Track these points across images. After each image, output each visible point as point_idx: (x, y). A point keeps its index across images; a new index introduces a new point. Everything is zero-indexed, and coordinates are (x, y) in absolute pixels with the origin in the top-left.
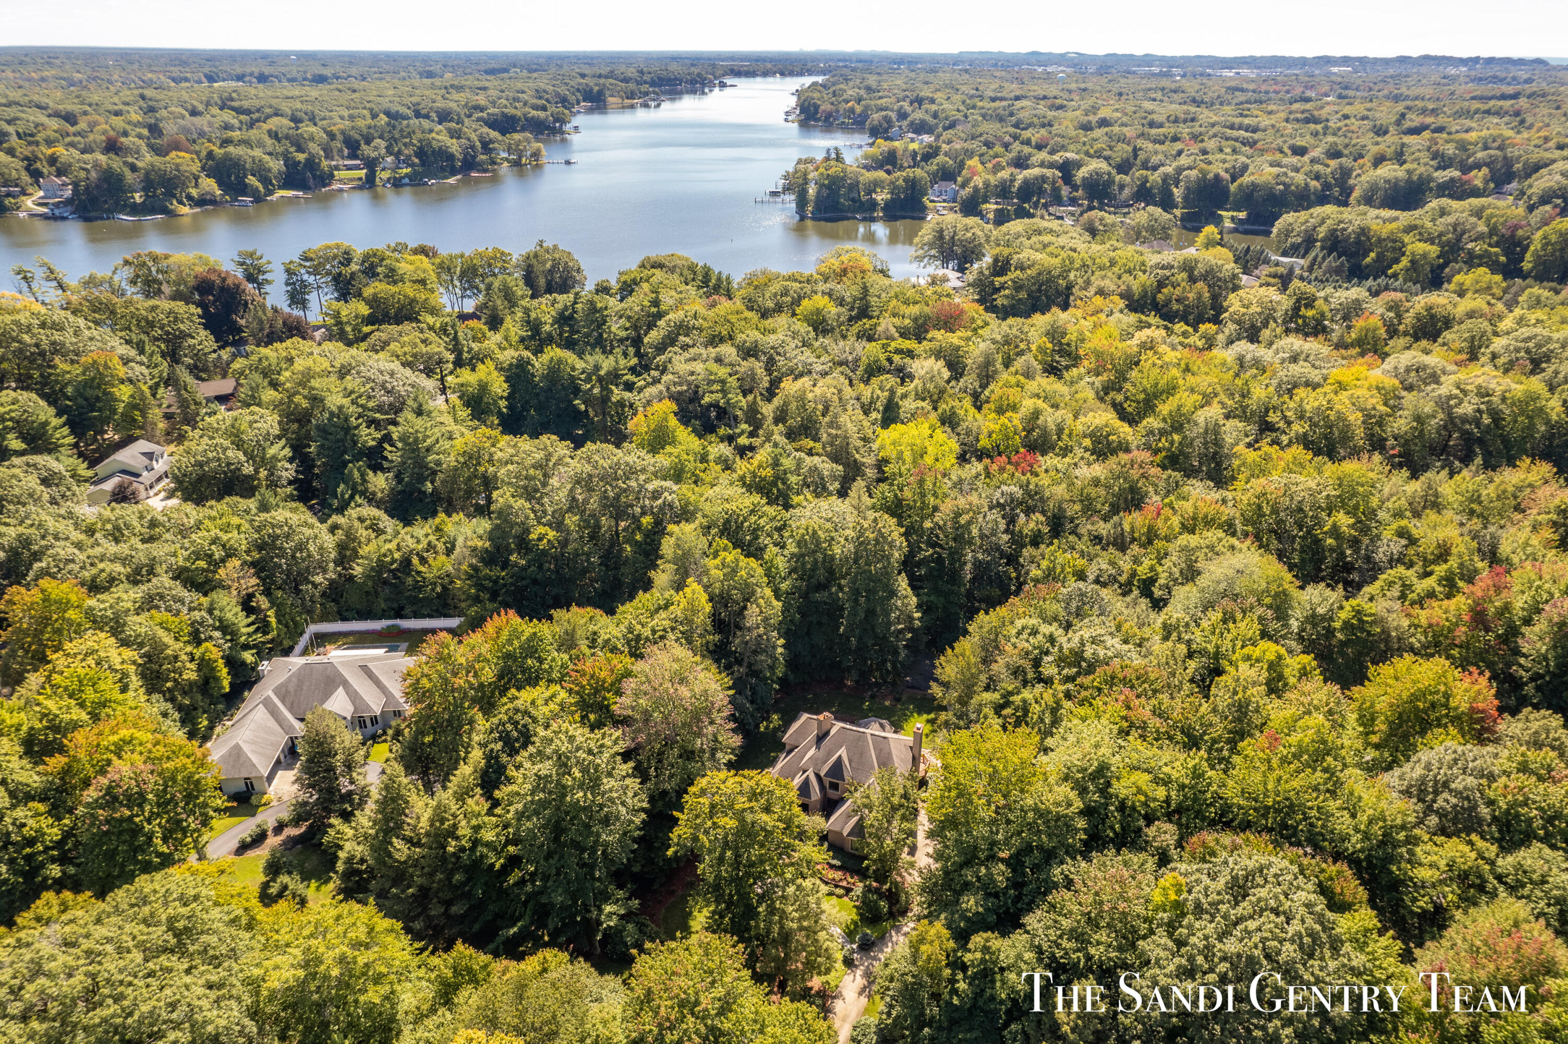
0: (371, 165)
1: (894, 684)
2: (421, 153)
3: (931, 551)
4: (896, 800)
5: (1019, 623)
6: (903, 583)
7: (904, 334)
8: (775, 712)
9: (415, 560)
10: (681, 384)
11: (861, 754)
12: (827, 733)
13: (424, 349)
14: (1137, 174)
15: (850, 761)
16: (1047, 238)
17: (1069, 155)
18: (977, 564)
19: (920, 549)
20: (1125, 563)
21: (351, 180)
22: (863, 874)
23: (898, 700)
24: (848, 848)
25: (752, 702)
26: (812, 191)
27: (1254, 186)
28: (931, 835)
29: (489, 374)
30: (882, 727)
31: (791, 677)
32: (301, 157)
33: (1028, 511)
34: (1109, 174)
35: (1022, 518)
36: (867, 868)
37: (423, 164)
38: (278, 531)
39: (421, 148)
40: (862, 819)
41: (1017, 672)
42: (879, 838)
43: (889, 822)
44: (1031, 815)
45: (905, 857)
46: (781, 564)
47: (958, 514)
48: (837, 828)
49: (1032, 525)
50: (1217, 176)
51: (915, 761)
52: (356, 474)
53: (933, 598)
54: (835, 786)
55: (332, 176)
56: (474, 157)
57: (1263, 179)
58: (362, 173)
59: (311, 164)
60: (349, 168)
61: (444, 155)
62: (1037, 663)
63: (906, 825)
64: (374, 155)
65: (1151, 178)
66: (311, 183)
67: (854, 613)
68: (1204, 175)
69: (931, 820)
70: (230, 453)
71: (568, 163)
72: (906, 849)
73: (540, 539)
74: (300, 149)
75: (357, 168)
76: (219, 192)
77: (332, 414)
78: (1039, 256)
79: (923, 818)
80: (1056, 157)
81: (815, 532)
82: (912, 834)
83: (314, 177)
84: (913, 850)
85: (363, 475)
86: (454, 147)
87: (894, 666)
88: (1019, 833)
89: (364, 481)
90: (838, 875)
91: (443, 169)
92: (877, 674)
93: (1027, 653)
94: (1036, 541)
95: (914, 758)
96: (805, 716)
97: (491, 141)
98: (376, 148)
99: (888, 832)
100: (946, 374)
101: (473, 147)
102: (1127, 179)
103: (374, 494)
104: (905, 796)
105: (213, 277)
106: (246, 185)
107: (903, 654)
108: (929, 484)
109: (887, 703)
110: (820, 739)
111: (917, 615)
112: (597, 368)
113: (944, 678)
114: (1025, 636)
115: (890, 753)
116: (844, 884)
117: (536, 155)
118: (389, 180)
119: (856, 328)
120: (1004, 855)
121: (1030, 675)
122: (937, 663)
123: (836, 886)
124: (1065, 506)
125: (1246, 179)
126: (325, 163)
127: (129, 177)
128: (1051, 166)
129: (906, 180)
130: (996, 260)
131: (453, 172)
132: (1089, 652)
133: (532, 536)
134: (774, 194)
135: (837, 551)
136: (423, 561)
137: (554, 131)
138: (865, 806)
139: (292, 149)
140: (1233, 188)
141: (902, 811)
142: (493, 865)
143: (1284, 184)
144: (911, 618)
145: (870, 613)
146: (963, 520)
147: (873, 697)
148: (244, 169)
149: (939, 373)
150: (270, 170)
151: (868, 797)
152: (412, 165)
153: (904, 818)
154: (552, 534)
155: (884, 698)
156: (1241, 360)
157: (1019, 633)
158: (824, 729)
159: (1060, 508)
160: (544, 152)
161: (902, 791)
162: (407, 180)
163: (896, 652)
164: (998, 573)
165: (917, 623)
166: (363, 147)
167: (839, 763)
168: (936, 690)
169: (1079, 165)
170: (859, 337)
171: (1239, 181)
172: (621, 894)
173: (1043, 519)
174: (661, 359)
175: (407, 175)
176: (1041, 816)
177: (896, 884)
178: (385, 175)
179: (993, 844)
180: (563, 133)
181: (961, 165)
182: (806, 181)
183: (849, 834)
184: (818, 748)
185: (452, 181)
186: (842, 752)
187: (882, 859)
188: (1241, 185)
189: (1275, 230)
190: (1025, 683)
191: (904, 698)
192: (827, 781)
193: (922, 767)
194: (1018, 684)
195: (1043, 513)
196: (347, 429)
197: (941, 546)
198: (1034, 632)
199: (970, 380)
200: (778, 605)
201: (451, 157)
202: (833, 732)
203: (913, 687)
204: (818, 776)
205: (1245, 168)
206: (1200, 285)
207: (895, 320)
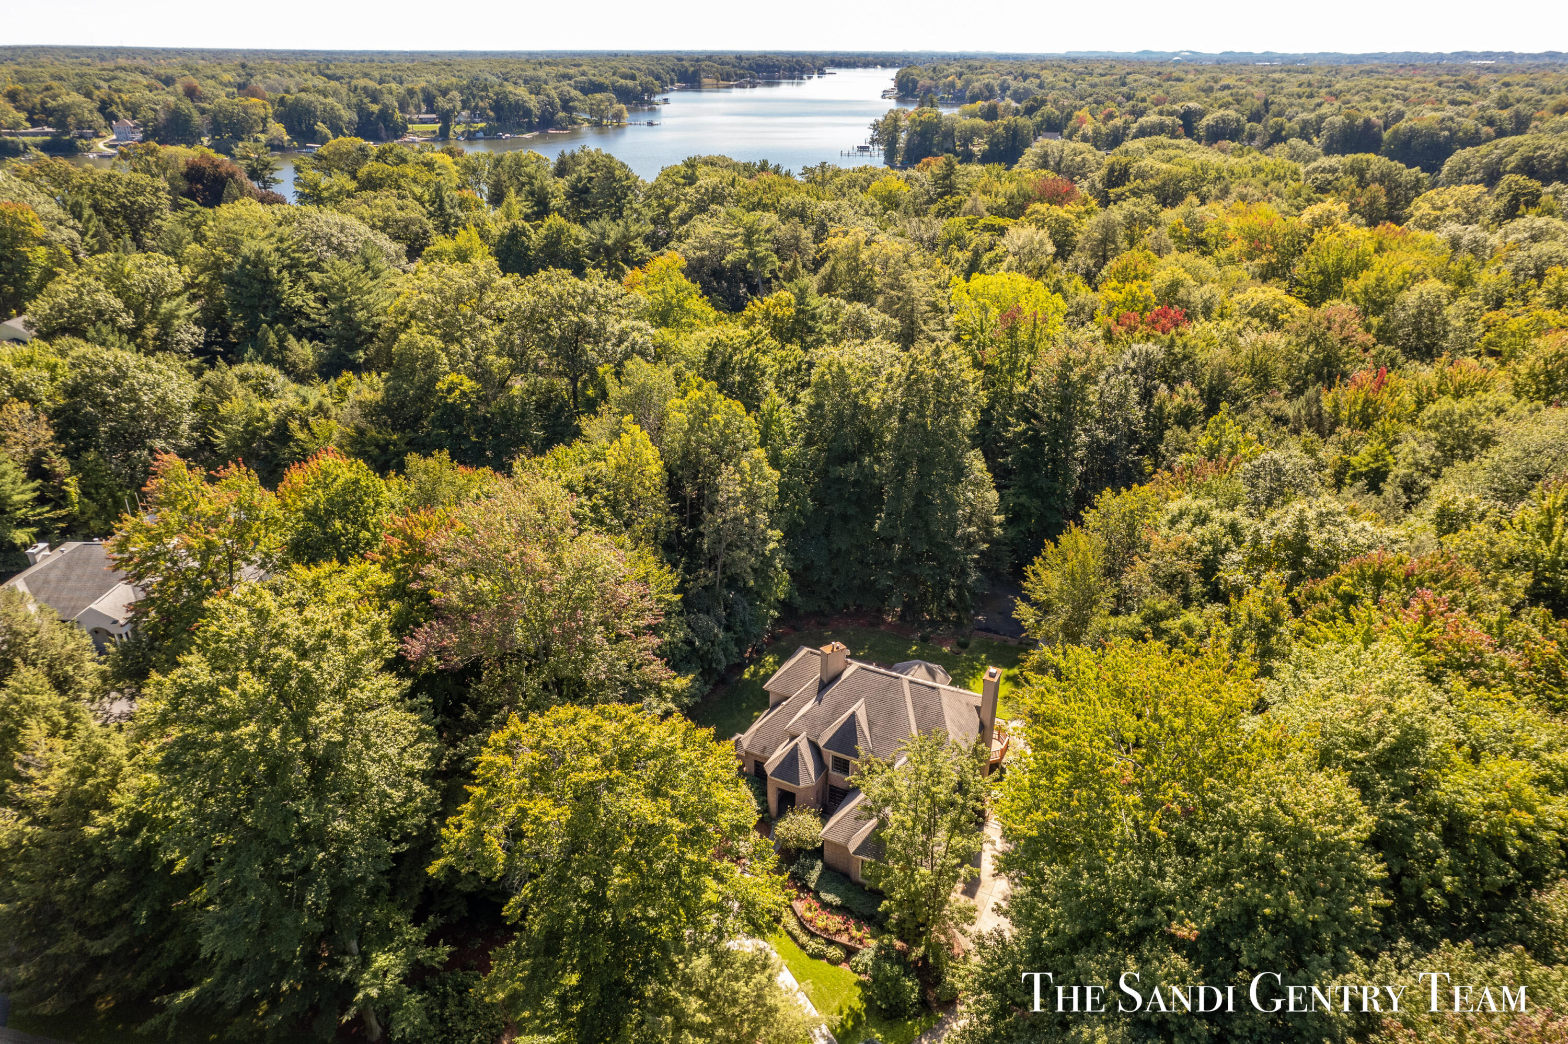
0: (446, 118)
1: (958, 623)
2: (497, 107)
3: (1023, 426)
4: (942, 792)
5: (1174, 507)
6: (976, 463)
7: (998, 212)
8: (771, 653)
9: (294, 425)
10: (702, 249)
11: (891, 713)
12: (837, 676)
13: (399, 214)
14: (1271, 122)
15: (871, 724)
16: (1172, 152)
17: (1191, 104)
18: (1095, 447)
19: (1009, 424)
20: (1330, 453)
21: (425, 133)
22: (878, 924)
23: (964, 646)
24: (858, 874)
25: (728, 629)
26: (903, 136)
27: (1413, 133)
28: (1006, 864)
29: (469, 240)
30: (932, 674)
31: (798, 600)
32: (375, 108)
33: (1173, 383)
34: (1238, 121)
35: (1163, 390)
36: (887, 914)
37: (498, 119)
38: (98, 371)
39: (497, 102)
40: (883, 824)
41: (1174, 581)
42: (909, 865)
43: (929, 831)
44: (1256, 837)
45: (957, 898)
46: (787, 418)
47: (1066, 365)
48: (838, 838)
49: (1178, 400)
50: (1367, 122)
51: (985, 730)
52: (272, 338)
53: (1023, 499)
54: (843, 766)
55: (406, 128)
56: (553, 115)
57: (1425, 123)
58: (436, 127)
59: (385, 115)
60: (423, 122)
61: (520, 109)
62: (1209, 569)
63: (958, 841)
64: (448, 106)
65: (1287, 125)
66: (383, 134)
67: (898, 498)
68: (1352, 122)
69: (1007, 835)
70: (99, 297)
71: (650, 124)
72: (960, 886)
73: (450, 390)
74: (375, 101)
75: (432, 121)
76: (287, 138)
77: (246, 260)
78: (1164, 166)
79: (993, 830)
80: (1176, 107)
81: (841, 369)
82: (972, 858)
83: (387, 127)
84: (972, 887)
85: (282, 340)
86: (533, 102)
87: (960, 596)
88: (1223, 879)
89: (282, 347)
90: (834, 922)
91: (519, 125)
92: (934, 607)
93: (1190, 551)
94: (1185, 418)
95: (982, 727)
96: (805, 650)
97: (572, 99)
98: (451, 100)
99: (926, 852)
100: (1051, 248)
101: (552, 104)
102: (1259, 127)
103: (294, 365)
104: (961, 788)
105: (204, 164)
106: (316, 133)
107: (974, 576)
108: (1023, 336)
109: (946, 649)
110: (824, 686)
111: (999, 518)
112: (604, 236)
113: (1040, 596)
114: (1186, 523)
115: (940, 715)
116: (844, 939)
117: (618, 116)
118: (463, 134)
119: (934, 208)
120: (1187, 931)
121: (1196, 588)
122: (1029, 569)
123: (830, 943)
124: (1229, 373)
125: (1403, 125)
126: (398, 115)
127: (197, 118)
128: (1171, 114)
129: (1006, 128)
130: (1112, 170)
131: (530, 128)
132: (1316, 540)
133: (439, 385)
134: (863, 149)
135: (875, 400)
136: (305, 424)
137: (642, 102)
138: (886, 802)
139: (366, 100)
140: (1386, 135)
141: (953, 814)
142: (172, 863)
143: (1450, 130)
144: (988, 523)
145: (921, 499)
146: (1075, 376)
147: (924, 639)
148: (315, 116)
149: (1041, 243)
150: (340, 118)
151: (890, 784)
152: (488, 119)
153: (956, 827)
154: (468, 384)
155: (942, 642)
156: (1455, 244)
157: (1173, 522)
158: (833, 669)
159: (1221, 377)
160: (626, 114)
161: (955, 778)
162: (481, 135)
163: (964, 573)
164: (1124, 466)
165: (998, 531)
166: (440, 99)
167: (851, 723)
168: (1025, 613)
169: (1202, 114)
170: (939, 214)
171: (1394, 127)
172: (412, 933)
173: (1194, 391)
174: (683, 229)
175: (481, 129)
176: (1279, 841)
177: (935, 948)
178: (460, 129)
179: (1153, 900)
180: (652, 103)
181: (1069, 117)
182: (896, 128)
183: (859, 851)
184: (819, 700)
185: (528, 136)
186: (860, 709)
187: (912, 901)
188: (1396, 132)
189: (1445, 169)
190: (1187, 601)
191: (972, 644)
192: (829, 756)
193: (996, 746)
194: (1173, 599)
195: (1196, 384)
196: (268, 283)
197: (1037, 417)
198: (1202, 519)
199: (1082, 259)
200: (776, 475)
201: (528, 113)
202: (844, 677)
203: (987, 630)
204: (814, 746)
205: (1400, 116)
206: (1375, 187)
207: (986, 198)
